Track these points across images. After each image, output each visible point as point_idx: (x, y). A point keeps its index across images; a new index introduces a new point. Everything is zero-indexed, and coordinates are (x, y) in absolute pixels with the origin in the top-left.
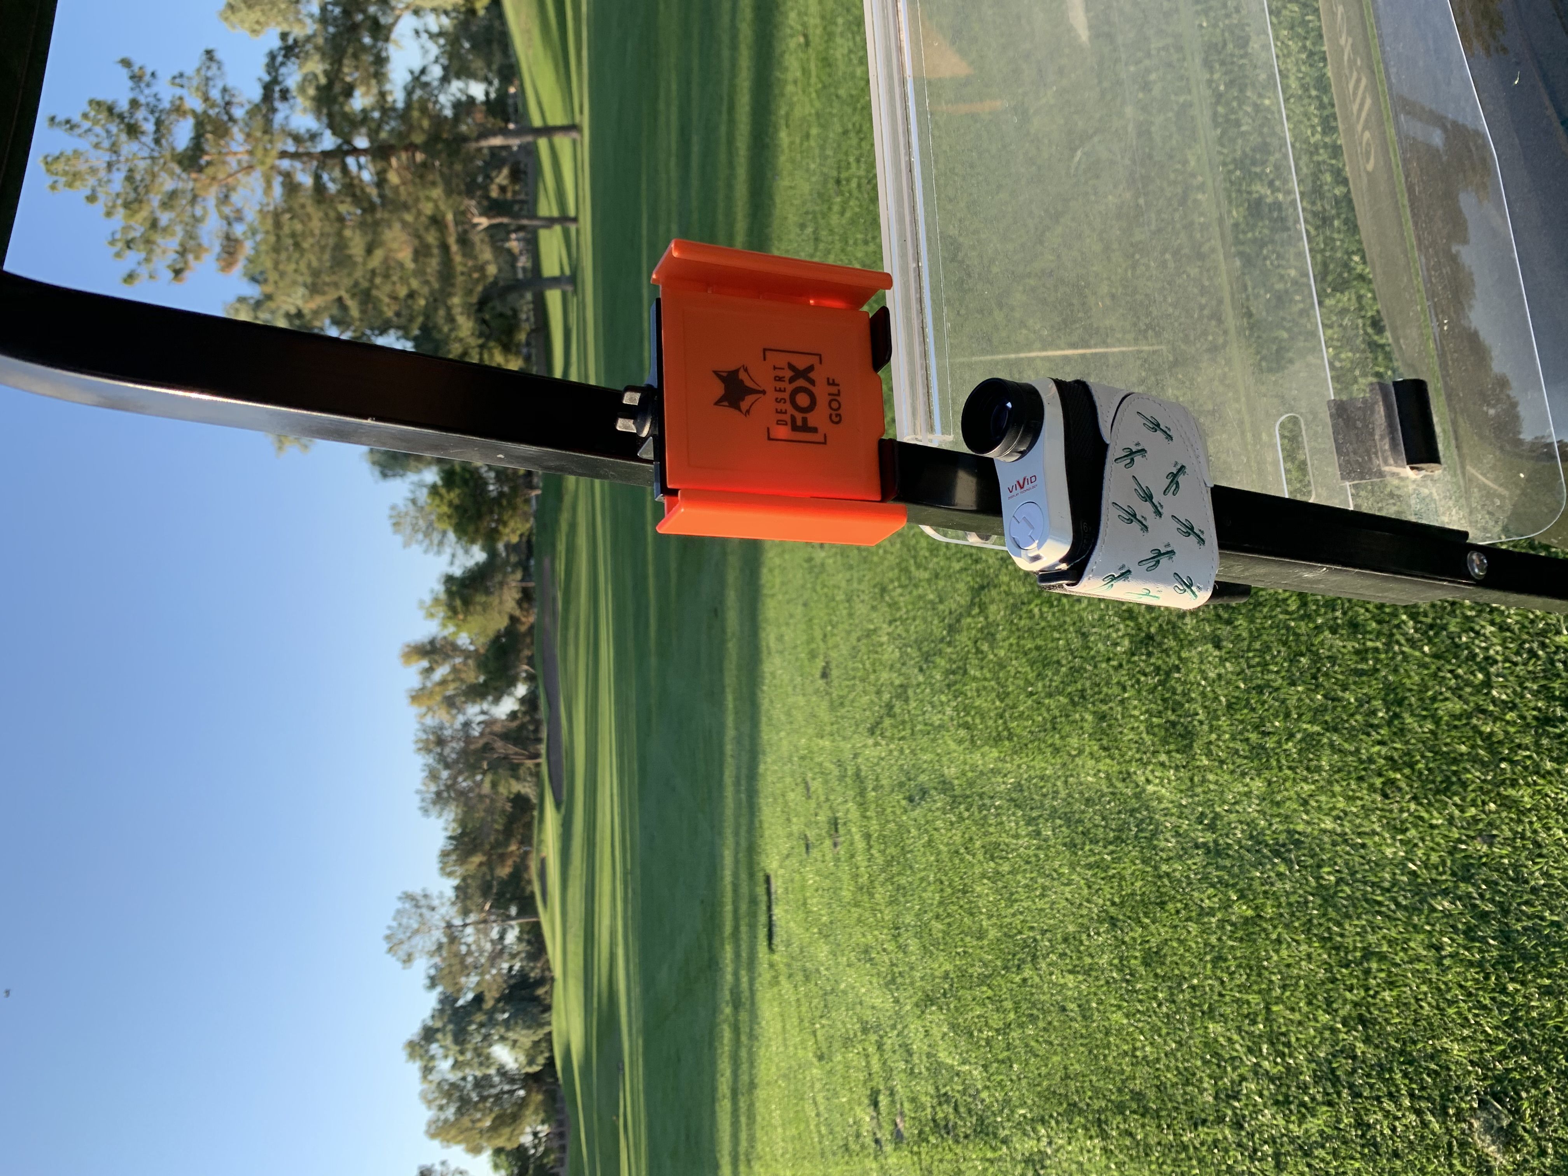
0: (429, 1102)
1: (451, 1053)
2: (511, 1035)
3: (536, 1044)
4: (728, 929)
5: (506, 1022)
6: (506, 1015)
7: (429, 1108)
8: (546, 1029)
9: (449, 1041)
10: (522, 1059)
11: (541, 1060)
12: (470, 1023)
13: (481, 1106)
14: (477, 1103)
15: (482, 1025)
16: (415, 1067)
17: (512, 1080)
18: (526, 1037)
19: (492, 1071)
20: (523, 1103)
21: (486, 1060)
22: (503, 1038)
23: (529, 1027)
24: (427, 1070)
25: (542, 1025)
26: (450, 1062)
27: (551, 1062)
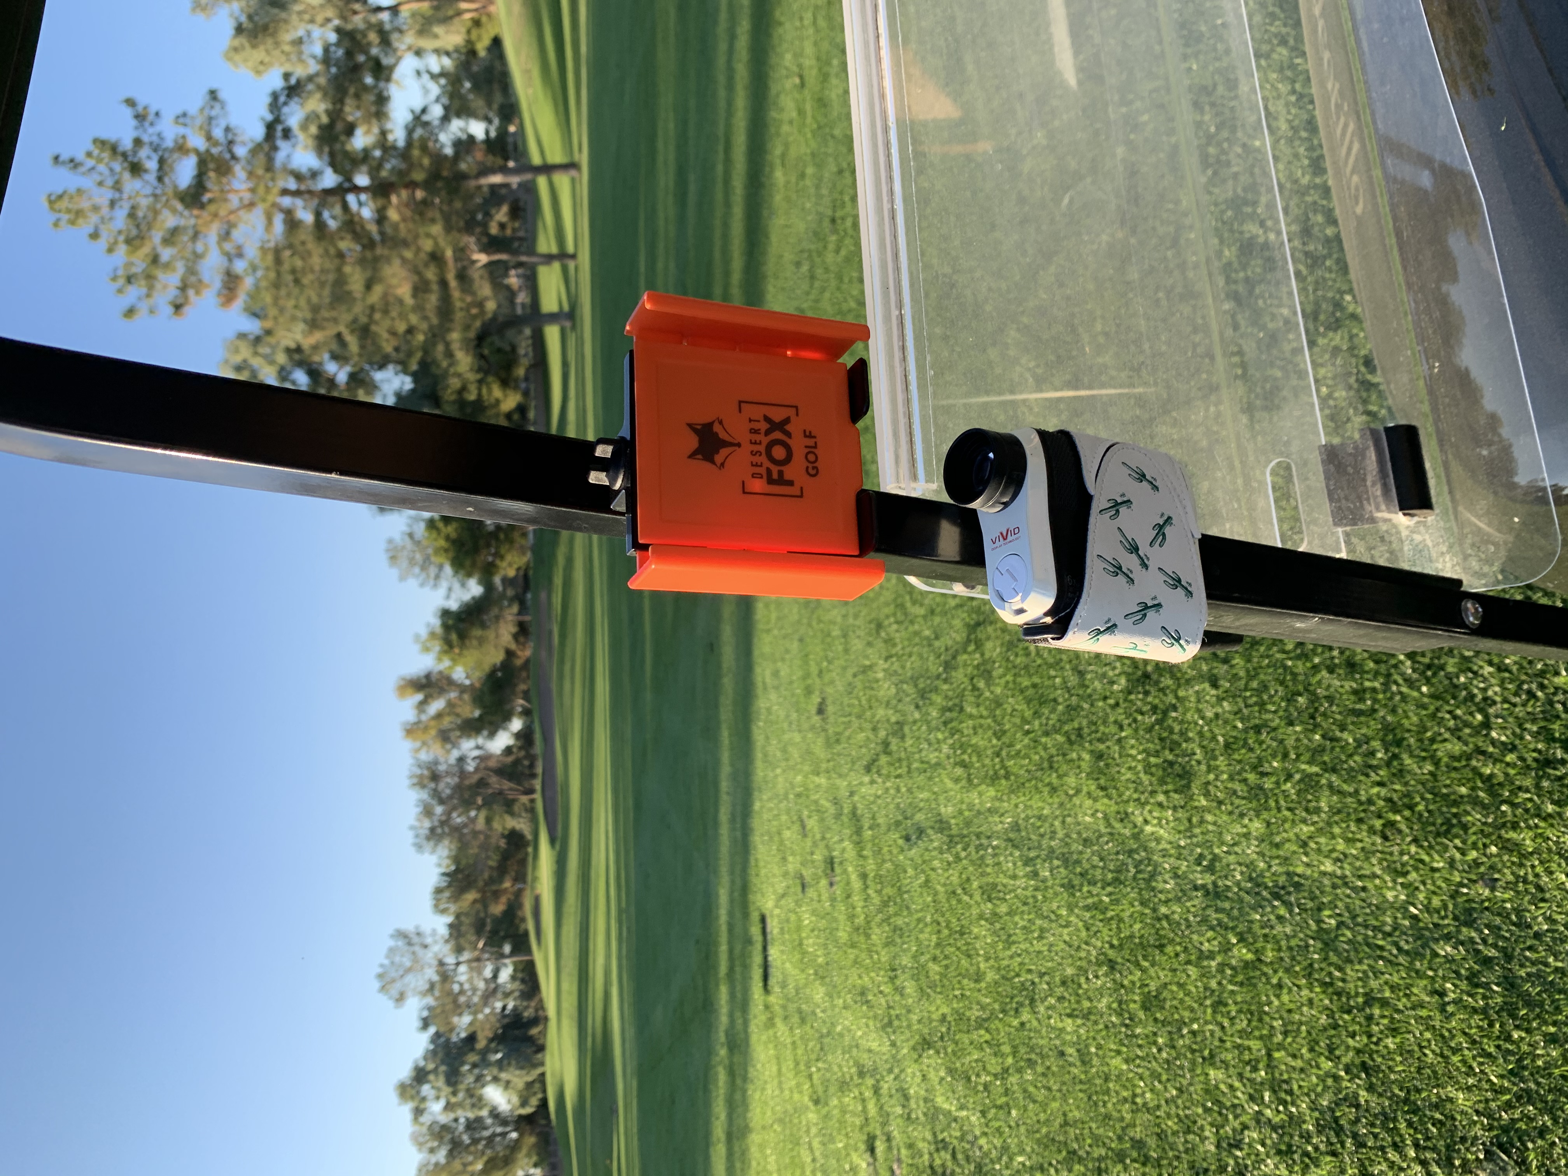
0: (420, 1145)
1: (443, 1094)
2: (504, 1076)
3: (529, 1085)
4: (723, 969)
5: (500, 1061)
6: (499, 1056)
7: (420, 1150)
8: (539, 1071)
9: (441, 1082)
10: (515, 1100)
11: (534, 1101)
12: (463, 1063)
13: (472, 1148)
14: (468, 1146)
15: (474, 1066)
16: (406, 1110)
17: (504, 1122)
18: (519, 1078)
19: (484, 1113)
20: (515, 1147)
21: (478, 1102)
22: (496, 1079)
23: (522, 1068)
24: (418, 1112)
25: (535, 1066)
26: (442, 1103)
27: (544, 1103)
